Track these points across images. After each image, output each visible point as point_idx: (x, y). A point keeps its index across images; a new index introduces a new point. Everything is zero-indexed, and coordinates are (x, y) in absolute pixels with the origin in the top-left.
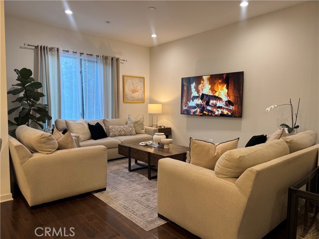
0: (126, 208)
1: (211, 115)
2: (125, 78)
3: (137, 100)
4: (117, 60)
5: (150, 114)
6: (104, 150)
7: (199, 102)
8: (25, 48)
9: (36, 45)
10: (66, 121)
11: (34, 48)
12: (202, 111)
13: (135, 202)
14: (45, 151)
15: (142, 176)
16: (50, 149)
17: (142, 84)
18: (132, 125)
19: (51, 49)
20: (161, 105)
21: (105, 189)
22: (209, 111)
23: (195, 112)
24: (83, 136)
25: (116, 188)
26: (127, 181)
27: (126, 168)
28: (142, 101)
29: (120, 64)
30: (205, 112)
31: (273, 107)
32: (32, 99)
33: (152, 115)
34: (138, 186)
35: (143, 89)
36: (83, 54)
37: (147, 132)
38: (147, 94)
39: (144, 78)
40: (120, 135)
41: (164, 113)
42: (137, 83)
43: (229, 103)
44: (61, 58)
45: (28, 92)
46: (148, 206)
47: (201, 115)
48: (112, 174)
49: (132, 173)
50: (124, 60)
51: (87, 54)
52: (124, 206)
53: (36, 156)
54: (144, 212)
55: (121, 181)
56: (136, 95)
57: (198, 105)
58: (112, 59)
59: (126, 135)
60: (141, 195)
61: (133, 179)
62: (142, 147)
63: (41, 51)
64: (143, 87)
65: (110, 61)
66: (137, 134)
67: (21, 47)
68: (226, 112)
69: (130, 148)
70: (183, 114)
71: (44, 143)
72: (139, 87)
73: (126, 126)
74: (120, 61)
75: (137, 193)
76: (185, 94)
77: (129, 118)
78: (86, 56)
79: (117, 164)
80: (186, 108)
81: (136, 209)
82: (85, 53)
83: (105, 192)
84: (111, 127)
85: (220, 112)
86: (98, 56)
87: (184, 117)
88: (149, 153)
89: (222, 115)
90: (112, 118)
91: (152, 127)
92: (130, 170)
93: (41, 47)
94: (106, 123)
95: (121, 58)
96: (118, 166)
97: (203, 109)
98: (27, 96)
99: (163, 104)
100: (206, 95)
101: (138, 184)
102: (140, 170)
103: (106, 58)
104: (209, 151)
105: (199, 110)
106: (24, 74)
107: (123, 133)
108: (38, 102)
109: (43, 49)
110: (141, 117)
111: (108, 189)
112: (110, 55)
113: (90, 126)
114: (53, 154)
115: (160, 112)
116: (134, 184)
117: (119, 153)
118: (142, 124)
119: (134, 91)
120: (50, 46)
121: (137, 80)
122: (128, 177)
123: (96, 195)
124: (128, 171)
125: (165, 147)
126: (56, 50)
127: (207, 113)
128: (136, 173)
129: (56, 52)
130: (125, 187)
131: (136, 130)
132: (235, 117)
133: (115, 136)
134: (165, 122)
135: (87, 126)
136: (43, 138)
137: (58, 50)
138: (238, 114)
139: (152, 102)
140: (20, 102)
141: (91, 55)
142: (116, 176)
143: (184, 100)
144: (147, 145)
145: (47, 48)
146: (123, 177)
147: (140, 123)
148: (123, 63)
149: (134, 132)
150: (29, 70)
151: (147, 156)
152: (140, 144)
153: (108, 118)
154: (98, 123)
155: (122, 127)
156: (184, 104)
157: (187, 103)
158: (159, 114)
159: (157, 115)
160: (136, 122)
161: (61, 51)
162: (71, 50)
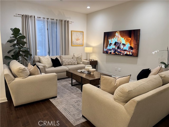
0: (65, 109)
1: (120, 55)
2: (72, 32)
3: (79, 45)
4: (68, 22)
5: (86, 53)
6: (56, 76)
7: (114, 47)
8: (17, 16)
9: (23, 15)
10: (39, 57)
11: (21, 16)
12: (115, 52)
13: (71, 106)
14: (22, 77)
15: (78, 89)
16: (24, 76)
17: (82, 35)
18: (75, 59)
19: (31, 16)
20: (92, 48)
21: (56, 97)
22: (119, 52)
23: (110, 53)
24: (48, 65)
25: (62, 96)
26: (69, 92)
27: (70, 84)
28: (82, 45)
29: (69, 24)
30: (116, 53)
31: (156, 51)
32: (21, 45)
33: (87, 53)
34: (75, 95)
35: (82, 39)
36: (48, 19)
37: (83, 63)
38: (85, 41)
39: (83, 32)
40: (69, 65)
41: (93, 52)
42: (79, 35)
43: (131, 48)
44: (36, 22)
45: (18, 41)
46: (78, 109)
47: (114, 54)
48: (62, 87)
49: (73, 87)
50: (72, 22)
51: (51, 19)
52: (65, 108)
53: (17, 79)
54: (75, 113)
55: (66, 92)
56: (79, 42)
57: (113, 49)
58: (65, 21)
59: (72, 65)
60: (76, 101)
61: (73, 91)
62: (79, 73)
63: (25, 18)
64: (82, 37)
65: (63, 23)
66: (78, 64)
67: (14, 16)
68: (128, 53)
69: (72, 73)
70: (104, 53)
71: (21, 72)
72: (80, 37)
73: (72, 60)
74: (69, 22)
75: (74, 100)
76: (106, 42)
77: (74, 55)
78: (50, 20)
79: (66, 81)
80: (106, 50)
81: (71, 111)
82: (50, 18)
83: (56, 98)
84: (64, 60)
85: (125, 53)
86: (57, 20)
87: (105, 55)
88: (82, 77)
89: (126, 55)
90: (65, 55)
91: (87, 60)
92: (72, 85)
93: (25, 16)
94: (61, 58)
95: (70, 20)
96: (67, 82)
97: (115, 51)
98: (18, 44)
99: (93, 47)
100: (117, 43)
101: (75, 94)
102: (77, 85)
103: (61, 21)
104: (111, 82)
105: (113, 51)
106: (16, 31)
107: (70, 63)
108: (24, 47)
109: (26, 17)
110: (81, 55)
111: (58, 97)
112: (64, 19)
113: (52, 60)
114: (26, 78)
116: (73, 94)
117: (67, 75)
118: (81, 59)
119: (77, 40)
120: (30, 15)
121: (79, 33)
122: (70, 90)
123: (51, 100)
124: (71, 86)
125: (92, 74)
126: (33, 17)
127: (117, 53)
128: (75, 87)
129: (34, 18)
130: (67, 96)
131: (77, 62)
132: (134, 56)
133: (66, 65)
134: (94, 57)
135: (50, 60)
136: (20, 70)
137: (34, 17)
138: (136, 55)
139: (88, 46)
140: (14, 47)
141: (53, 19)
142: (64, 88)
143: (105, 45)
144: (81, 72)
145: (28, 16)
146: (68, 89)
147: (79, 58)
148: (71, 24)
149: (76, 63)
150: (18, 29)
151: (80, 79)
152: (78, 71)
153: (63, 55)
154: (57, 58)
155: (70, 60)
156: (105, 47)
157: (107, 47)
158: (91, 53)
159: (90, 53)
160: (78, 58)
161: (36, 18)
162: (42, 17)
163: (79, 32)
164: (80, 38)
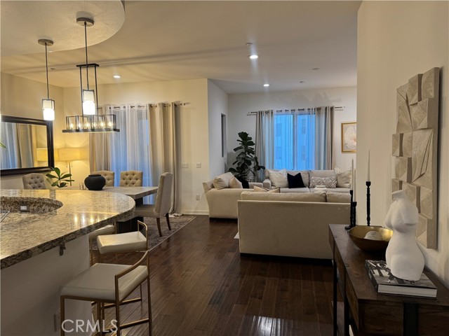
2: (345, 125)
4: (332, 109)
8: (250, 115)
11: (255, 113)
14: (218, 188)
19: (267, 112)
24: (280, 184)
44: (275, 116)
51: (299, 110)
58: (326, 109)
65: (323, 111)
74: (335, 109)
82: (297, 109)
84: (312, 178)
86: (310, 109)
93: (259, 112)
95: (337, 105)
103: (319, 109)
109: (261, 113)
110: (349, 169)
112: (323, 105)
113: (289, 176)
120: (266, 110)
126: (271, 112)
135: (286, 176)
147: (343, 176)
154: (300, 174)
155: (323, 179)
160: (339, 175)
161: (275, 113)
162: (290, 109)
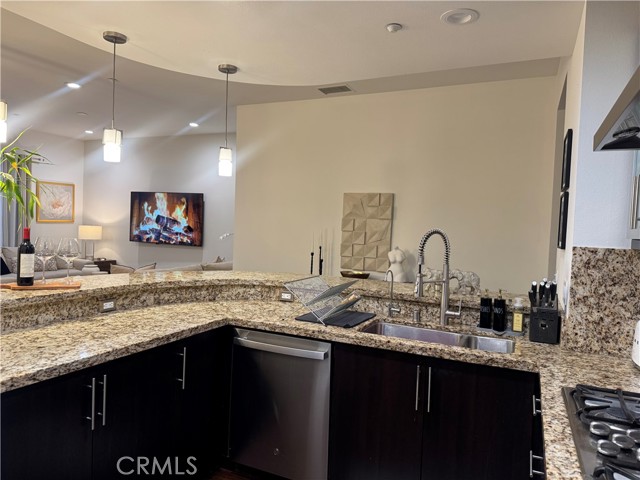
1: (169, 243)
2: (40, 185)
3: (61, 218)
5: (83, 240)
7: (156, 226)
12: (157, 238)
17: (70, 194)
20: (101, 228)
22: (166, 237)
23: (148, 239)
28: (71, 220)
29: (33, 164)
30: (161, 239)
31: (225, 235)
33: (86, 243)
35: (71, 203)
38: (79, 210)
39: (73, 186)
41: (104, 240)
42: (61, 193)
43: (189, 229)
47: (156, 243)
50: (40, 159)
56: (59, 211)
57: (152, 230)
64: (71, 198)
66: (59, 269)
68: (185, 239)
70: (133, 240)
72: (65, 198)
76: (136, 215)
80: (137, 233)
85: (179, 240)
87: (134, 245)
89: (182, 243)
91: (85, 259)
97: (158, 234)
99: (104, 227)
100: (162, 217)
105: (153, 236)
115: (99, 237)
119: (55, 205)
121: (61, 189)
127: (164, 240)
131: (57, 265)
132: (195, 245)
134: (106, 252)
138: (198, 243)
139: (87, 222)
143: (135, 222)
148: (38, 163)
149: (54, 266)
156: (134, 227)
157: (138, 226)
158: (98, 241)
159: (94, 242)
163: (60, 186)
164: (63, 200)
